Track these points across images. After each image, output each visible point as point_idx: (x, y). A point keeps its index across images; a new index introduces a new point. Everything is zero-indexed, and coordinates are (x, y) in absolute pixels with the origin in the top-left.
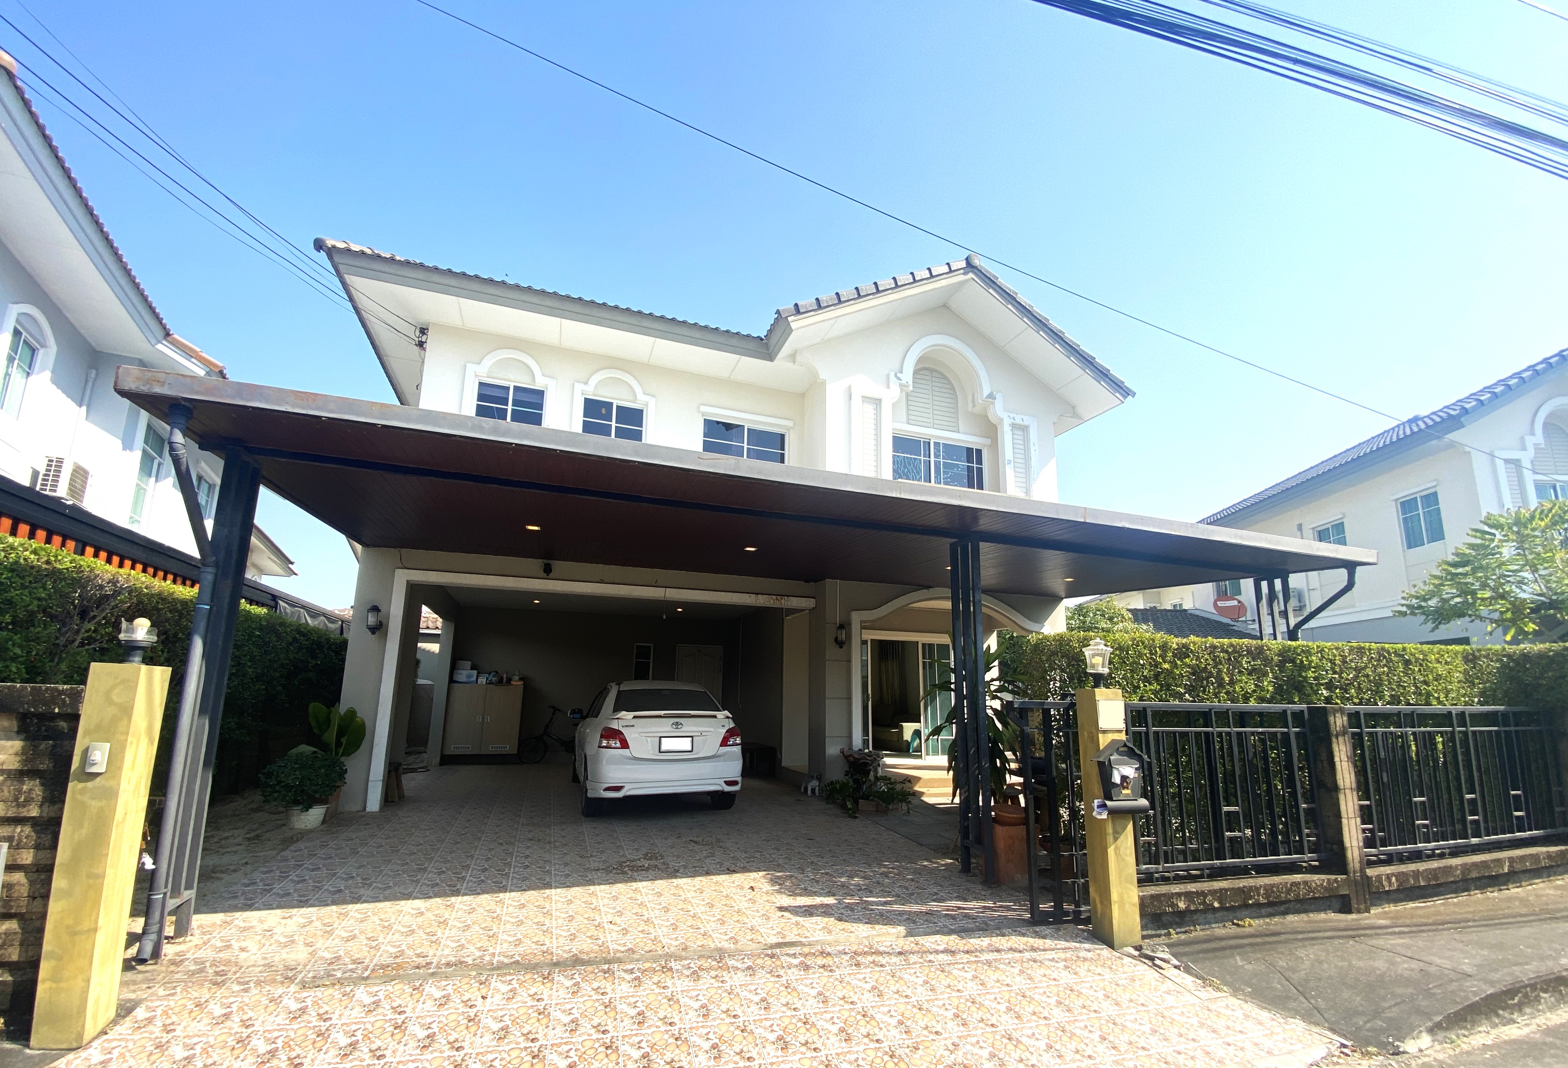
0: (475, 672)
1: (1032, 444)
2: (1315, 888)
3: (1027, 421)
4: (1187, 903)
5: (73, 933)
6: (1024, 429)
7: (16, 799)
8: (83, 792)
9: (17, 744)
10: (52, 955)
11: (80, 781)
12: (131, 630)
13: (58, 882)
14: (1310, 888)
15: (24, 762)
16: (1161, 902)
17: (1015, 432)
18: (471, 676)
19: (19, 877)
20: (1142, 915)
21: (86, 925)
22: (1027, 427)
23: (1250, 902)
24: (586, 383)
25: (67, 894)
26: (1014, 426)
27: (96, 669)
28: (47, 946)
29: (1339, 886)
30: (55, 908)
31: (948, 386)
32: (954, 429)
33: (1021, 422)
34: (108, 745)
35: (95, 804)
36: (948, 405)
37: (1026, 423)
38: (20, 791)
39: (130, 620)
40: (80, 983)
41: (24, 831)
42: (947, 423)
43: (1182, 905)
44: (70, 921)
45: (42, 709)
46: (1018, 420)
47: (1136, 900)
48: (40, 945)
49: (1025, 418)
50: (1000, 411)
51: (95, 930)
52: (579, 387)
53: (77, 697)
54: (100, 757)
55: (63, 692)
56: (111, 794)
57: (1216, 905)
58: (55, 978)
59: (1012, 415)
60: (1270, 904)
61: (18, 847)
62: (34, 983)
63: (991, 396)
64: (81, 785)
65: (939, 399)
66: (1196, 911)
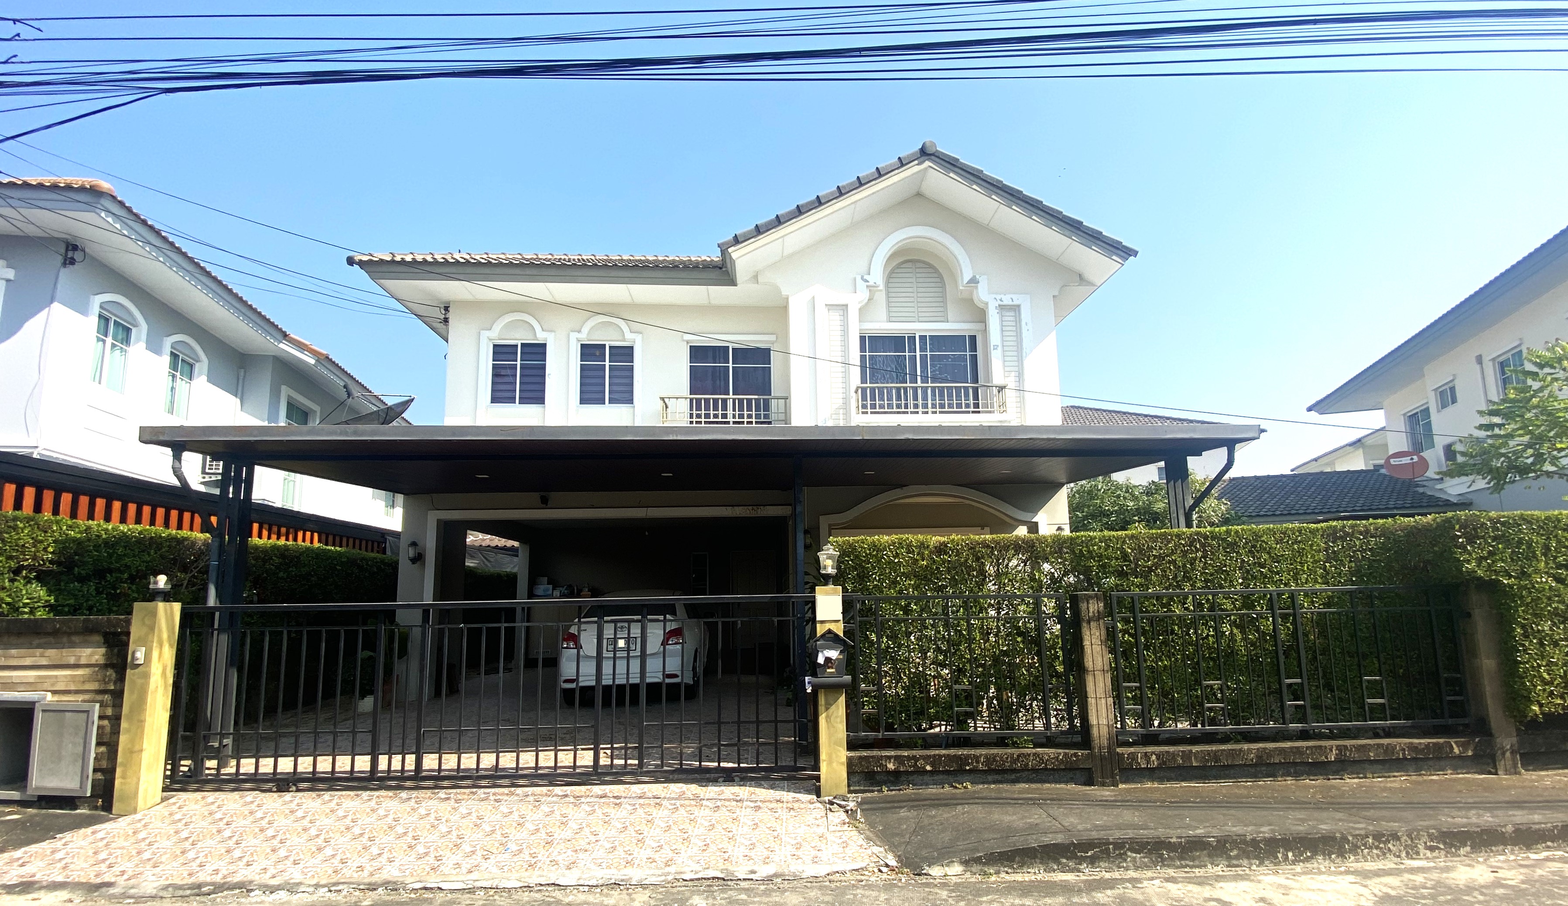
0: (551, 587)
1: (1023, 323)
2: (1047, 760)
3: (1017, 300)
4: (897, 765)
5: (132, 752)
6: (1016, 309)
7: (104, 680)
8: (134, 674)
9: (103, 650)
10: (123, 764)
11: (132, 669)
12: (156, 583)
13: (124, 725)
14: (1041, 759)
15: (107, 659)
16: (870, 762)
17: (1005, 313)
18: (548, 590)
19: (106, 722)
20: (849, 774)
21: (137, 748)
22: (1019, 306)
23: (968, 768)
24: (579, 332)
25: (128, 731)
26: (1002, 308)
27: (137, 605)
28: (120, 759)
29: (1078, 760)
30: (123, 739)
31: (936, 275)
32: (942, 319)
33: (1011, 303)
34: (144, 649)
35: (140, 681)
36: (936, 294)
37: (1016, 302)
38: (106, 676)
39: (156, 575)
40: (135, 779)
41: (107, 697)
42: (932, 314)
43: (891, 766)
44: (129, 746)
45: (112, 630)
46: (1007, 301)
47: (844, 760)
48: (116, 759)
49: (1014, 297)
50: (984, 294)
51: (142, 750)
52: (574, 336)
53: (128, 623)
54: (140, 655)
55: (121, 620)
56: (146, 676)
57: (928, 768)
58: (124, 777)
59: (998, 297)
60: (990, 771)
61: (106, 706)
62: (114, 779)
63: (974, 281)
64: (132, 671)
65: (923, 290)
66: (907, 773)
